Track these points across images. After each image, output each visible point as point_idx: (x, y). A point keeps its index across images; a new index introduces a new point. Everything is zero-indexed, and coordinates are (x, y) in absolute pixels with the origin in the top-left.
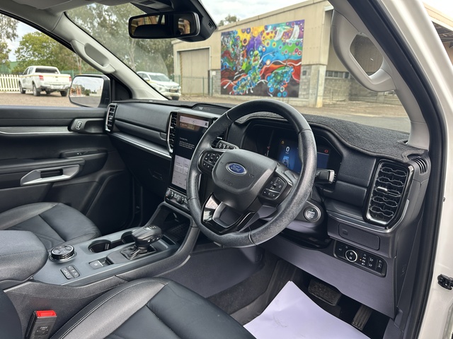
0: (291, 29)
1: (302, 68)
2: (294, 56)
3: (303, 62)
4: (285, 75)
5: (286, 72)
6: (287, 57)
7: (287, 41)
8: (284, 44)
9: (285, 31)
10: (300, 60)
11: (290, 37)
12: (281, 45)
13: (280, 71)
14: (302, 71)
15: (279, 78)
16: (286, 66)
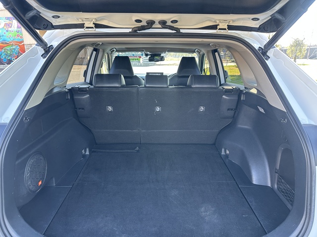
0: (11, 22)
1: (25, 46)
2: (18, 39)
3: (25, 43)
4: (13, 51)
5: (14, 49)
6: (12, 39)
7: (9, 29)
8: (7, 31)
9: (6, 23)
10: (23, 42)
11: (11, 27)
12: (5, 32)
13: (8, 48)
14: (26, 48)
15: (9, 52)
16: (12, 45)
